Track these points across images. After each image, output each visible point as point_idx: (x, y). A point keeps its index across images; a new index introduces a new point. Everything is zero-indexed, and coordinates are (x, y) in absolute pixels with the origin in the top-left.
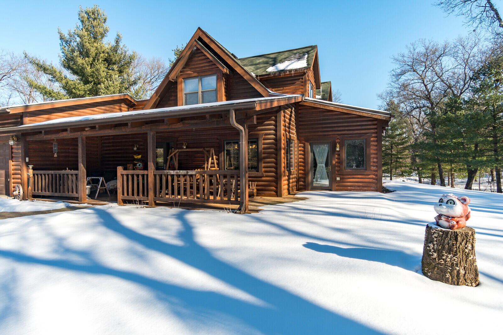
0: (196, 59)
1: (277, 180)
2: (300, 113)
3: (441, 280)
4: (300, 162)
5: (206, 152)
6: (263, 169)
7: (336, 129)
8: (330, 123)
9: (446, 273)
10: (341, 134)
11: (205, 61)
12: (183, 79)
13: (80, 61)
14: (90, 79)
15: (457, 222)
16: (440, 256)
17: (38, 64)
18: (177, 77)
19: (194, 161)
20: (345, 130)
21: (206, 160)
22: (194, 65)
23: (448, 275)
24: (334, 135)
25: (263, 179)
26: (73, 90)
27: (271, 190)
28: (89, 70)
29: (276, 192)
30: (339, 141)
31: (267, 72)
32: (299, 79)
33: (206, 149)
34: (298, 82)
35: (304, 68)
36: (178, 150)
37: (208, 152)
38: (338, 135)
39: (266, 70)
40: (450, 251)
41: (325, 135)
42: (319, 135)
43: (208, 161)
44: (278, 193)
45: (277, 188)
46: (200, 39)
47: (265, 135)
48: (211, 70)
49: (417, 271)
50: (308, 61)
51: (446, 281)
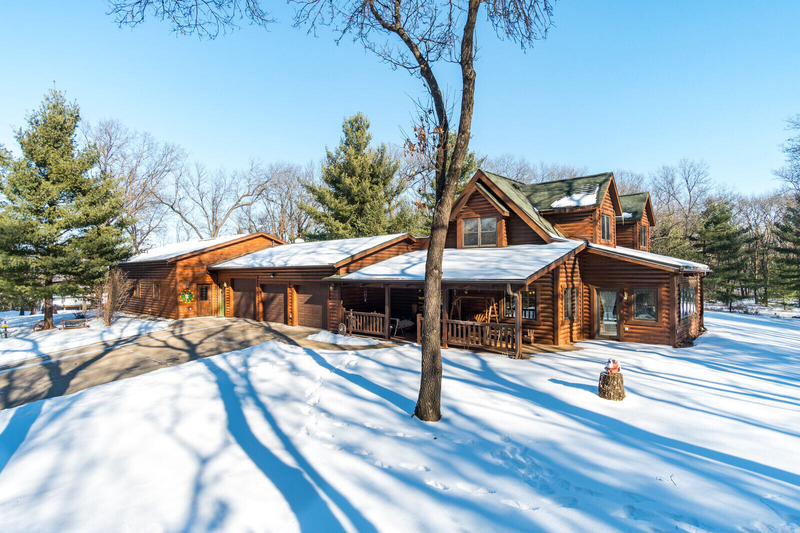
0: (476, 200)
1: (554, 329)
2: (584, 258)
3: (604, 398)
4: (585, 308)
5: (486, 301)
6: (541, 318)
7: (623, 276)
8: (617, 270)
9: (605, 394)
10: (630, 282)
11: (484, 203)
12: (463, 219)
13: (348, 181)
14: (356, 199)
15: (611, 372)
16: (603, 386)
17: (308, 187)
18: (456, 217)
19: (476, 306)
20: (634, 278)
21: (487, 306)
22: (473, 206)
23: (606, 395)
24: (622, 282)
25: (541, 327)
26: (341, 212)
27: (549, 339)
28: (355, 189)
29: (553, 340)
30: (627, 289)
31: (551, 208)
32: (589, 216)
33: (487, 298)
34: (587, 219)
35: (593, 205)
36: (461, 297)
37: (489, 300)
38: (627, 283)
39: (551, 205)
40: (607, 384)
41: (613, 282)
42: (606, 282)
43: (489, 309)
44: (555, 341)
45: (554, 336)
46: (480, 181)
47: (542, 286)
48: (491, 212)
49: (596, 394)
50: (598, 198)
51: (606, 398)
